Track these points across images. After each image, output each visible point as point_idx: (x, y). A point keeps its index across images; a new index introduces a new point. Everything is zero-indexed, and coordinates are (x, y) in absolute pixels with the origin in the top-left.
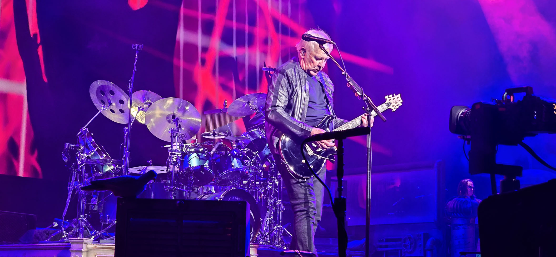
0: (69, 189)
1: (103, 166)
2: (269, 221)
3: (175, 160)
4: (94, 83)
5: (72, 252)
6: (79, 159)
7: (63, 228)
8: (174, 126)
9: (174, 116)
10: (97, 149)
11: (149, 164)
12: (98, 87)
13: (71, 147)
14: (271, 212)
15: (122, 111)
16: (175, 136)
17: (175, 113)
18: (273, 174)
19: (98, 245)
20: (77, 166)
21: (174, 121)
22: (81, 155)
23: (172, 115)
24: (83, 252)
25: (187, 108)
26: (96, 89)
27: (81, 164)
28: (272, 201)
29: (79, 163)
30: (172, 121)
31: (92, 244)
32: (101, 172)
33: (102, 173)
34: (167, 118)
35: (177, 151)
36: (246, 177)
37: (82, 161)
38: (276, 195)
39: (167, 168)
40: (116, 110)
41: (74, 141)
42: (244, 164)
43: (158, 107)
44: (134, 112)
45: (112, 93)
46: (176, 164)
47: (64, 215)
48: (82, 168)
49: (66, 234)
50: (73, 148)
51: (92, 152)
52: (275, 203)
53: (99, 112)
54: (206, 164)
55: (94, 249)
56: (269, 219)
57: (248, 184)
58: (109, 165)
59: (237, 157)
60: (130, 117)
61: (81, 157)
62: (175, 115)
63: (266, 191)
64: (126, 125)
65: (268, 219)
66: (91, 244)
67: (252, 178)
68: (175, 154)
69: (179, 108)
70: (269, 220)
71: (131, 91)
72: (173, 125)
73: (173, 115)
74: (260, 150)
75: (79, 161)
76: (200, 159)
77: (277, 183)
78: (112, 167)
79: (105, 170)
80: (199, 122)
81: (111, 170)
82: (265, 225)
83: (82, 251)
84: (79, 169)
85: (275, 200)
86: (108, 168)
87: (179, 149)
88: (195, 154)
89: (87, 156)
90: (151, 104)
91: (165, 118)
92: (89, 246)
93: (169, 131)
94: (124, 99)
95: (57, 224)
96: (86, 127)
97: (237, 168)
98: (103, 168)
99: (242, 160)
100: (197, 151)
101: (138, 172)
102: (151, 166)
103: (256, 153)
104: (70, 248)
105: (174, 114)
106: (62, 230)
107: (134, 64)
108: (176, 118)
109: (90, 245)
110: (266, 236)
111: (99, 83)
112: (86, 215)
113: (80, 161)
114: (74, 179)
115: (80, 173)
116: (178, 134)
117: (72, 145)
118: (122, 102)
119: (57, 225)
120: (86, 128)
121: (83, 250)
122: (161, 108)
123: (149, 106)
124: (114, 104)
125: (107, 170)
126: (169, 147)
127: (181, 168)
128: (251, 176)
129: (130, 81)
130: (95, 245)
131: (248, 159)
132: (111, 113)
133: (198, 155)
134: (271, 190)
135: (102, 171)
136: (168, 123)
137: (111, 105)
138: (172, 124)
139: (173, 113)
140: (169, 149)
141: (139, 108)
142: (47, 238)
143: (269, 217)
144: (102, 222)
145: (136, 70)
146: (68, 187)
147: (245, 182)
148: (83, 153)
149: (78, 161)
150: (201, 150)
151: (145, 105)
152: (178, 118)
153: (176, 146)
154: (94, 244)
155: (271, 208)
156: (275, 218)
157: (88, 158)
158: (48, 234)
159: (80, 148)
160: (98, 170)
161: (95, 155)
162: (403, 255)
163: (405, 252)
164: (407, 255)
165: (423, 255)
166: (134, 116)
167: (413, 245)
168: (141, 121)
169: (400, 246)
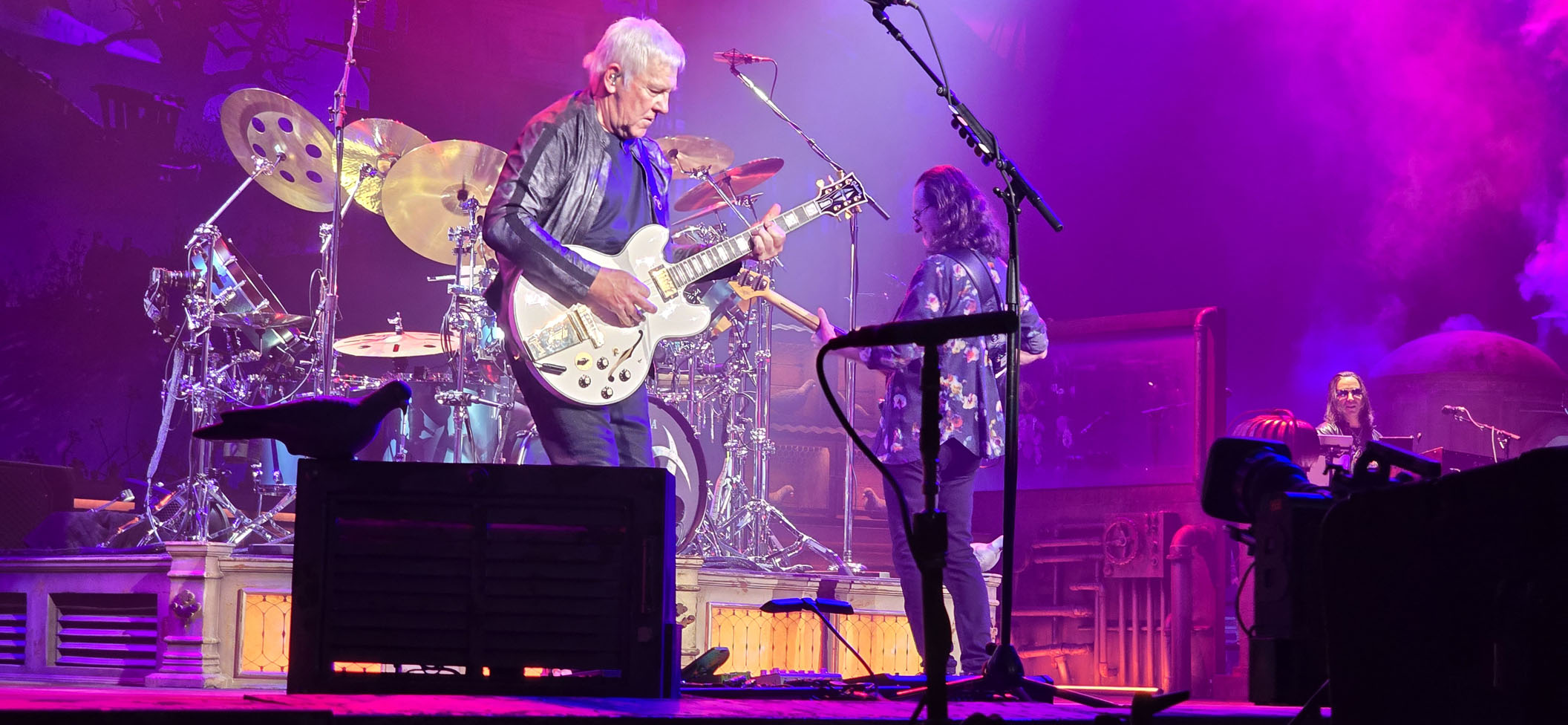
0: (166, 398)
1: (261, 332)
2: (730, 487)
3: (465, 317)
4: (235, 96)
5: (176, 581)
6: (193, 311)
7: (149, 509)
8: (463, 221)
9: (463, 194)
10: (243, 283)
11: (392, 328)
12: (244, 107)
13: (169, 279)
14: (735, 461)
15: (314, 176)
16: (469, 249)
17: (466, 183)
19: (249, 561)
20: (187, 334)
21: (464, 207)
22: (200, 301)
23: (458, 190)
24: (206, 581)
26: (239, 115)
27: (197, 330)
28: (740, 429)
29: (191, 326)
30: (457, 206)
31: (232, 559)
32: (255, 351)
33: (257, 353)
34: (444, 198)
35: (473, 291)
37: (202, 321)
39: (446, 340)
40: (298, 174)
41: (178, 262)
43: (417, 167)
44: (349, 181)
45: (284, 125)
46: (470, 326)
47: (151, 469)
48: (201, 339)
49: (157, 526)
50: (177, 283)
51: (229, 292)
52: (747, 434)
53: (249, 180)
55: (238, 571)
56: (732, 480)
58: (279, 331)
60: (338, 193)
61: (199, 307)
62: (466, 189)
64: (326, 217)
65: (729, 480)
66: (228, 557)
68: (466, 301)
69: (480, 168)
70: (731, 483)
71: (338, 120)
72: (461, 217)
73: (461, 188)
75: (192, 318)
77: (754, 377)
78: (288, 335)
79: (267, 343)
81: (284, 342)
82: (720, 495)
83: (202, 578)
84: (192, 342)
85: (748, 427)
86: (277, 340)
87: (478, 286)
89: (216, 303)
90: (398, 158)
91: (439, 199)
92: (223, 564)
93: (450, 235)
94: (321, 143)
95: (132, 494)
96: (213, 224)
98: (261, 337)
102: (399, 333)
104: (169, 570)
105: (464, 185)
106: (145, 515)
107: (348, 44)
108: (469, 197)
109: (225, 560)
110: (723, 529)
111: (248, 97)
112: (214, 469)
113: (195, 318)
114: (178, 369)
115: (195, 352)
116: (475, 242)
117: (172, 274)
118: (314, 151)
119: (133, 497)
120: (211, 226)
121: (205, 575)
122: (426, 170)
123: (393, 164)
124: (292, 157)
125: (272, 343)
126: (452, 282)
129: (336, 92)
130: (239, 561)
132: (283, 183)
134: (739, 395)
135: (258, 348)
136: (446, 213)
137: (284, 160)
138: (457, 213)
139: (461, 183)
140: (450, 286)
141: (363, 170)
142: (106, 540)
143: (730, 475)
144: (261, 491)
145: (354, 60)
146: (163, 393)
148: (204, 296)
149: (189, 319)
151: (381, 159)
152: (475, 199)
153: (468, 279)
154: (237, 558)
155: (741, 449)
156: (747, 478)
157: (218, 308)
158: (106, 525)
159: (195, 282)
160: (248, 345)
161: (238, 301)
162: (1107, 573)
163: (1112, 567)
164: (1118, 574)
165: (1161, 575)
166: (351, 191)
167: (1135, 546)
168: (366, 203)
169: (1099, 550)
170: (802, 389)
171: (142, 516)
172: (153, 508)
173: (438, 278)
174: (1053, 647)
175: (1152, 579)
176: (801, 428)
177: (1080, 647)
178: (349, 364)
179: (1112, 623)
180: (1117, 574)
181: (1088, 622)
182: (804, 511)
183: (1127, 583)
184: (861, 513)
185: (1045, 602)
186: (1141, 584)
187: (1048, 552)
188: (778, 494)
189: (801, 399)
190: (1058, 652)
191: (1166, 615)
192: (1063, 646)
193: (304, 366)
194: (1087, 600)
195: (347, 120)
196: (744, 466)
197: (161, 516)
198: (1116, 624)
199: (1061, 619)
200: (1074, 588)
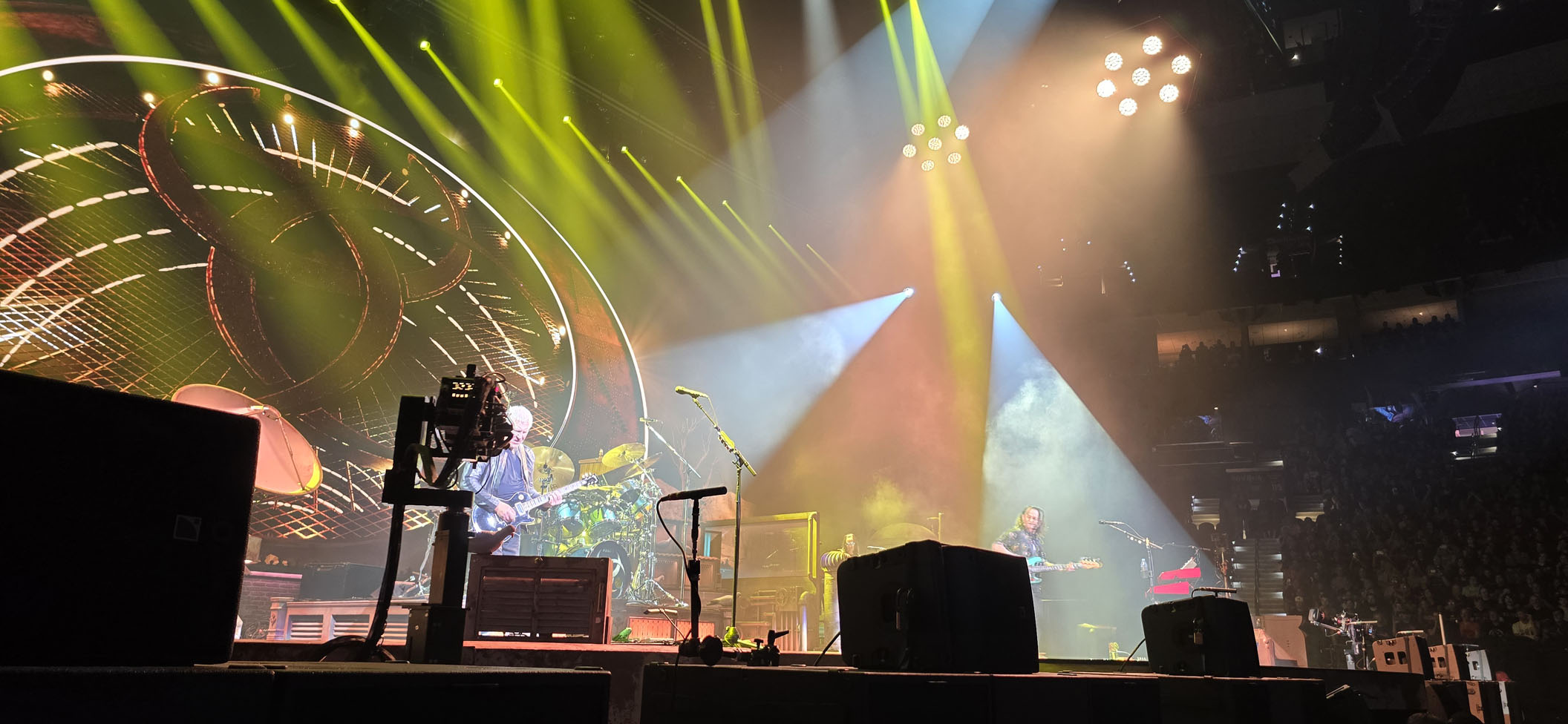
2: (640, 575)
8: (546, 476)
9: (545, 466)
14: (642, 566)
17: (547, 462)
18: (646, 525)
21: (546, 471)
25: (560, 458)
28: (645, 553)
36: (618, 529)
42: (616, 515)
47: (421, 569)
52: (647, 555)
54: (577, 516)
56: (641, 572)
57: (621, 535)
59: (610, 508)
63: (638, 542)
65: (639, 573)
67: (625, 530)
72: (544, 475)
74: (634, 502)
76: (571, 510)
77: (650, 535)
80: (571, 472)
85: (647, 552)
88: (566, 505)
97: (609, 520)
99: (616, 510)
100: (568, 502)
103: (630, 505)
128: (623, 527)
131: (620, 510)
133: (569, 506)
134: (644, 542)
136: (539, 472)
143: (640, 570)
147: (617, 534)
150: (573, 500)
152: (550, 468)
155: (643, 561)
156: (646, 572)
158: (403, 589)
162: (777, 609)
163: (779, 607)
164: (781, 610)
165: (796, 610)
167: (787, 599)
169: (774, 600)
171: (417, 586)
172: (421, 583)
175: (793, 611)
183: (784, 613)
185: (755, 619)
186: (789, 613)
188: (658, 579)
194: (769, 619)
196: (646, 567)
199: (760, 626)
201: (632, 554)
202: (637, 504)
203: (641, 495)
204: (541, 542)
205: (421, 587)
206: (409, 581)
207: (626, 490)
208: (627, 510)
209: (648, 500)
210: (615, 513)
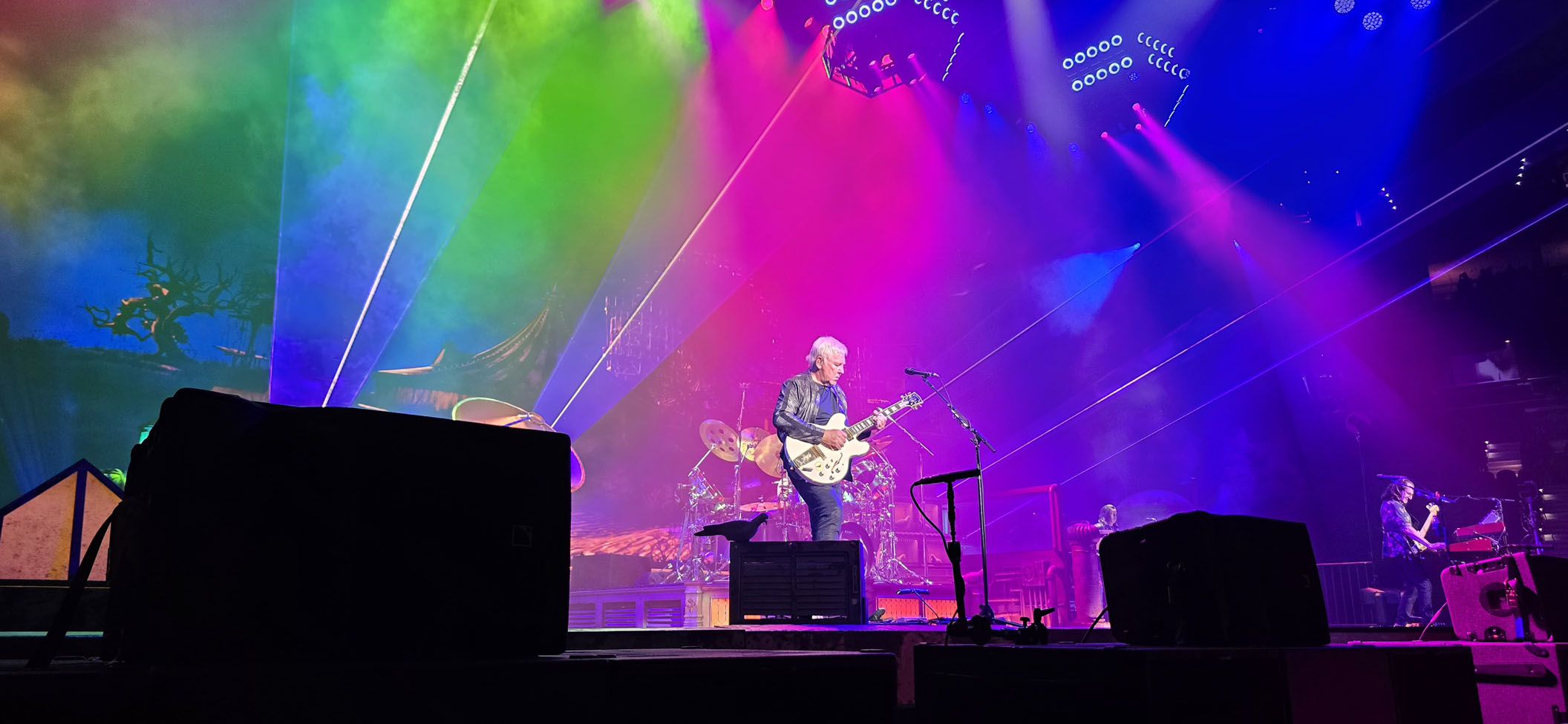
1: (715, 505)
2: (882, 554)
3: (786, 496)
4: (704, 423)
5: (688, 594)
6: (692, 498)
10: (708, 488)
11: (759, 501)
12: (707, 426)
13: (683, 487)
14: (884, 544)
15: (731, 449)
18: (883, 505)
19: (713, 586)
20: (689, 506)
22: (694, 494)
26: (705, 429)
27: (693, 504)
28: (885, 533)
29: (691, 504)
33: (714, 512)
34: (776, 454)
35: (788, 487)
36: (857, 510)
37: (695, 501)
38: (888, 526)
40: (726, 449)
41: (687, 481)
42: (854, 497)
43: (763, 444)
44: (743, 449)
45: (722, 432)
46: (787, 500)
48: (694, 508)
49: (680, 576)
50: (686, 488)
51: (704, 491)
52: (888, 535)
53: (710, 451)
55: (709, 589)
56: (883, 552)
57: (860, 516)
59: (848, 491)
60: (740, 455)
61: (693, 496)
63: (878, 522)
64: (737, 463)
65: (881, 552)
66: (706, 585)
67: (864, 510)
68: (785, 490)
71: (739, 430)
74: (870, 483)
77: (889, 514)
78: (724, 505)
82: (879, 558)
83: (696, 593)
84: (692, 509)
85: (888, 532)
86: (721, 507)
89: (699, 495)
91: (774, 455)
92: (704, 587)
94: (734, 438)
95: (671, 565)
97: (848, 501)
99: (853, 492)
101: (750, 510)
102: (762, 503)
103: (866, 486)
104: (685, 590)
107: (742, 403)
110: (881, 570)
111: (709, 422)
113: (692, 501)
114: (686, 519)
115: (693, 513)
117: (684, 485)
118: (731, 440)
120: (697, 468)
123: (759, 441)
124: (724, 442)
125: (718, 509)
126: (780, 484)
127: (793, 504)
129: (738, 419)
131: (857, 492)
132: (721, 452)
134: (883, 521)
135: (714, 510)
137: (721, 444)
141: (748, 446)
142: (662, 580)
143: (882, 550)
144: (716, 561)
145: (744, 409)
147: (856, 515)
148: (695, 492)
149: (690, 500)
151: (754, 442)
154: (709, 585)
155: (885, 540)
156: (888, 551)
157: (700, 497)
158: (663, 576)
159: (692, 488)
160: (710, 509)
161: (707, 494)
162: (1024, 584)
163: (1025, 582)
165: (1044, 585)
166: (743, 454)
167: (1033, 574)
168: (751, 458)
169: (1020, 575)
170: (906, 519)
171: (675, 571)
172: (679, 569)
173: (776, 482)
174: (1006, 613)
175: (1041, 586)
176: (906, 533)
177: (1017, 613)
178: (744, 514)
179: (1027, 603)
180: (1027, 585)
181: (1018, 603)
182: (909, 563)
183: (1031, 588)
184: (930, 564)
185: (1001, 595)
186: (1037, 589)
187: (1001, 577)
189: (906, 523)
190: (1007, 615)
191: (1047, 599)
192: (1009, 613)
193: (731, 516)
194: (1017, 595)
195: (742, 430)
196: (888, 546)
197: (682, 572)
198: (1029, 604)
199: (1007, 602)
200: (1011, 590)
201: (873, 535)
202: (873, 485)
203: (877, 476)
204: (786, 526)
205: (679, 574)
206: (667, 568)
207: (861, 472)
208: (864, 491)
209: (883, 480)
210: (853, 494)
